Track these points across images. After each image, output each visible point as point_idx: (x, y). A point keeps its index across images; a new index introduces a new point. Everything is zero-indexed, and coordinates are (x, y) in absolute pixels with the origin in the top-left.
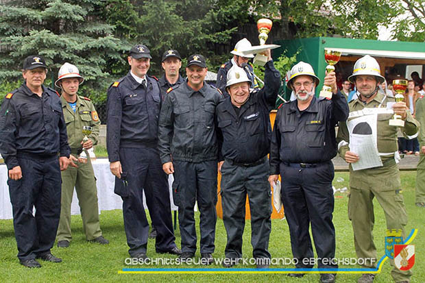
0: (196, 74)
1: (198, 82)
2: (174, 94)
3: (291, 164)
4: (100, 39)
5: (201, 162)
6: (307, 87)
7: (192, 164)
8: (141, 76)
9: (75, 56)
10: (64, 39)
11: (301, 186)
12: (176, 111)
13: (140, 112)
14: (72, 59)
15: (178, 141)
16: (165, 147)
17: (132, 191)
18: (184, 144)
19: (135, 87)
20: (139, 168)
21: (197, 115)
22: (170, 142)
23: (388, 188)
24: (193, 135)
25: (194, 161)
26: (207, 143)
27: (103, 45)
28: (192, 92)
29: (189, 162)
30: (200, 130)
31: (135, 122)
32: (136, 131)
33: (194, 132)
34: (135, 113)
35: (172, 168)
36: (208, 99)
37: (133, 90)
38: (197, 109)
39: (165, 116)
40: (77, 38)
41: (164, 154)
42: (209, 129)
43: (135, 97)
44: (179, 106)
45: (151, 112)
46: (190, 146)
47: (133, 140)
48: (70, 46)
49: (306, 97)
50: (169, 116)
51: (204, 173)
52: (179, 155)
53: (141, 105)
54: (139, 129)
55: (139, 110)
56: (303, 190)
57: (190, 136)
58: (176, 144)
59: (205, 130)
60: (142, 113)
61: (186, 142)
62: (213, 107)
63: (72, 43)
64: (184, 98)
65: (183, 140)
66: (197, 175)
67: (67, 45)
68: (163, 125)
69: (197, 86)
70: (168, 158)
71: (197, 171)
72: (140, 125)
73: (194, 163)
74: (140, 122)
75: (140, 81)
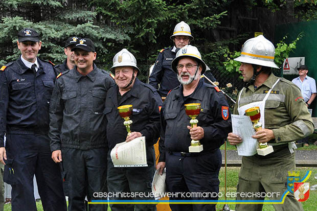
0: (81, 58)
1: (84, 66)
2: (62, 79)
3: (174, 153)
4: (79, 26)
5: (88, 150)
6: (190, 70)
7: (79, 152)
8: (31, 60)
9: (52, 45)
10: (40, 26)
11: (183, 176)
12: (64, 97)
13: (27, 97)
14: (49, 47)
15: (66, 127)
16: (54, 134)
17: (19, 179)
18: (71, 130)
19: (23, 71)
20: (27, 155)
21: (84, 100)
22: (60, 129)
23: (277, 180)
24: (79, 121)
25: (82, 148)
26: (95, 129)
27: (82, 33)
28: (80, 76)
29: (77, 150)
30: (86, 116)
31: (22, 107)
32: (23, 117)
33: (80, 118)
34: (22, 99)
35: (60, 157)
36: (96, 84)
37: (21, 75)
38: (84, 95)
39: (54, 102)
40: (56, 26)
41: (53, 141)
42: (97, 115)
43: (21, 82)
44: (67, 91)
45: (39, 97)
46: (76, 133)
47: (19, 126)
48: (46, 34)
49: (189, 81)
50: (58, 102)
51: (92, 161)
52: (67, 142)
53: (29, 90)
54: (26, 115)
55: (26, 95)
56: (184, 180)
57: (77, 123)
58: (64, 131)
59: (93, 116)
60: (29, 99)
61: (73, 128)
62: (102, 92)
63: (48, 31)
64: (73, 83)
65: (70, 126)
66: (85, 163)
67: (43, 32)
68: (53, 112)
69: (83, 69)
70: (56, 146)
71: (85, 160)
72: (27, 110)
73: (82, 150)
74: (26, 108)
75: (29, 65)
